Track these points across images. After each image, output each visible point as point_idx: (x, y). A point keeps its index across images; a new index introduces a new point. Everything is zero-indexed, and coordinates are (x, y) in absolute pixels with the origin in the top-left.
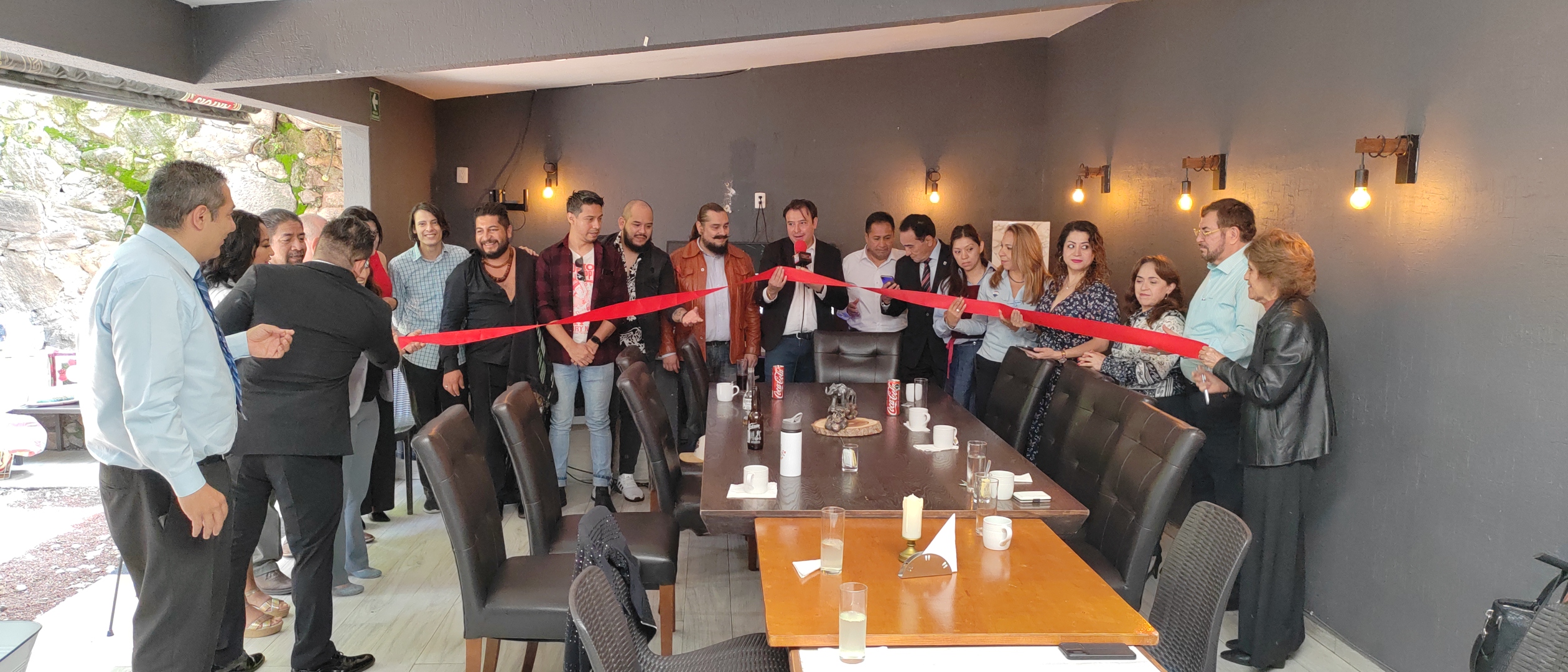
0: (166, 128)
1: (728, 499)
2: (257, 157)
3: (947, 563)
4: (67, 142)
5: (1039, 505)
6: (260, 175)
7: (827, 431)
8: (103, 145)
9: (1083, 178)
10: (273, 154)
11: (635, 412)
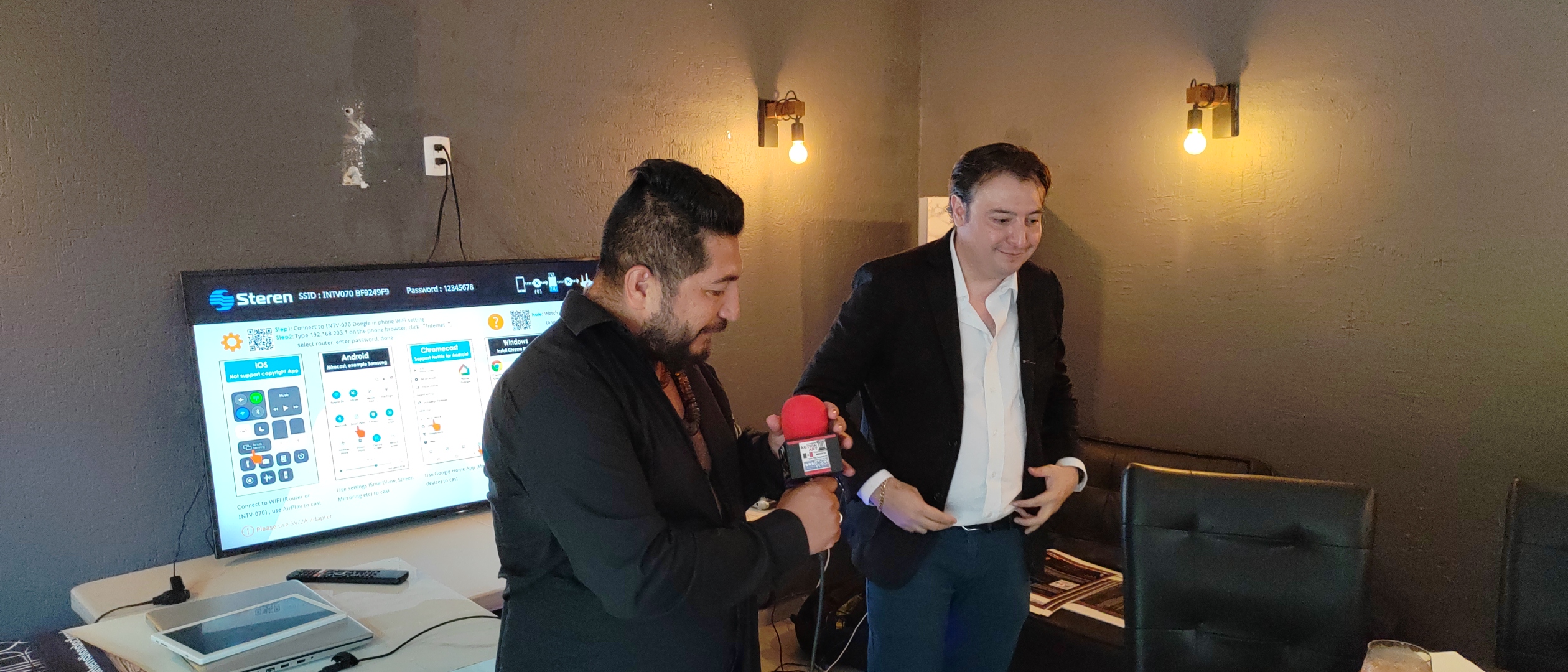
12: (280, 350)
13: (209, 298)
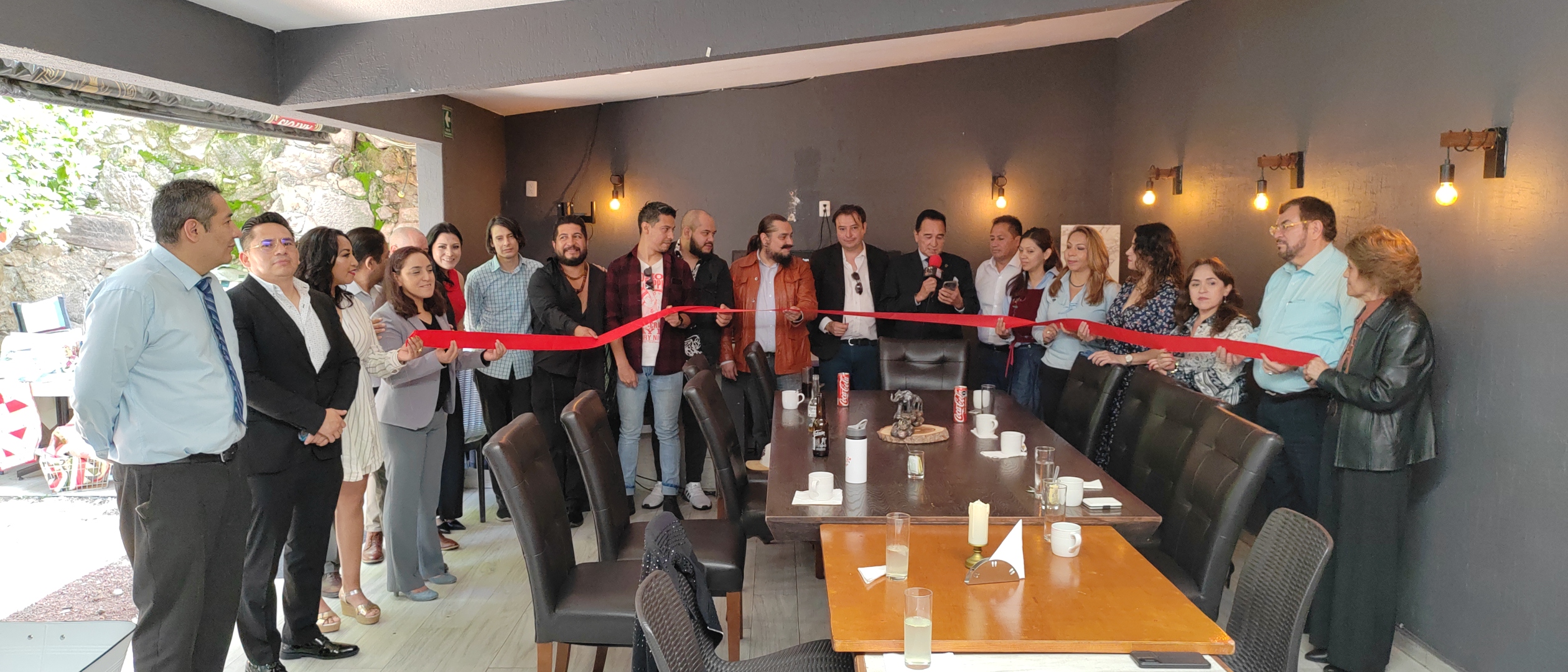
0: (252, 149)
1: (793, 506)
2: (337, 175)
3: (1014, 570)
4: (159, 164)
5: (1109, 512)
6: (340, 193)
7: (893, 438)
8: (194, 167)
9: (1153, 180)
10: (352, 172)
11: (701, 419)
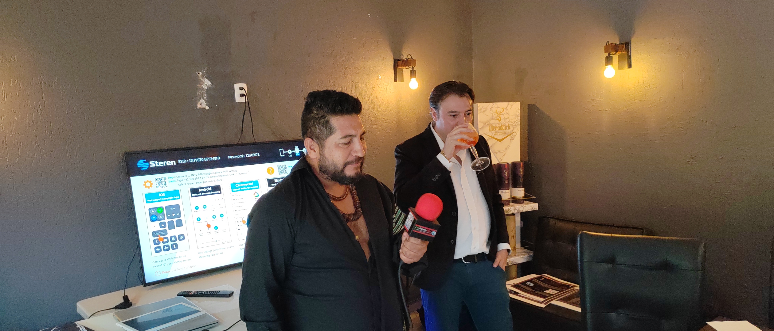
9: (612, 55)
12: (170, 187)
13: (137, 164)
